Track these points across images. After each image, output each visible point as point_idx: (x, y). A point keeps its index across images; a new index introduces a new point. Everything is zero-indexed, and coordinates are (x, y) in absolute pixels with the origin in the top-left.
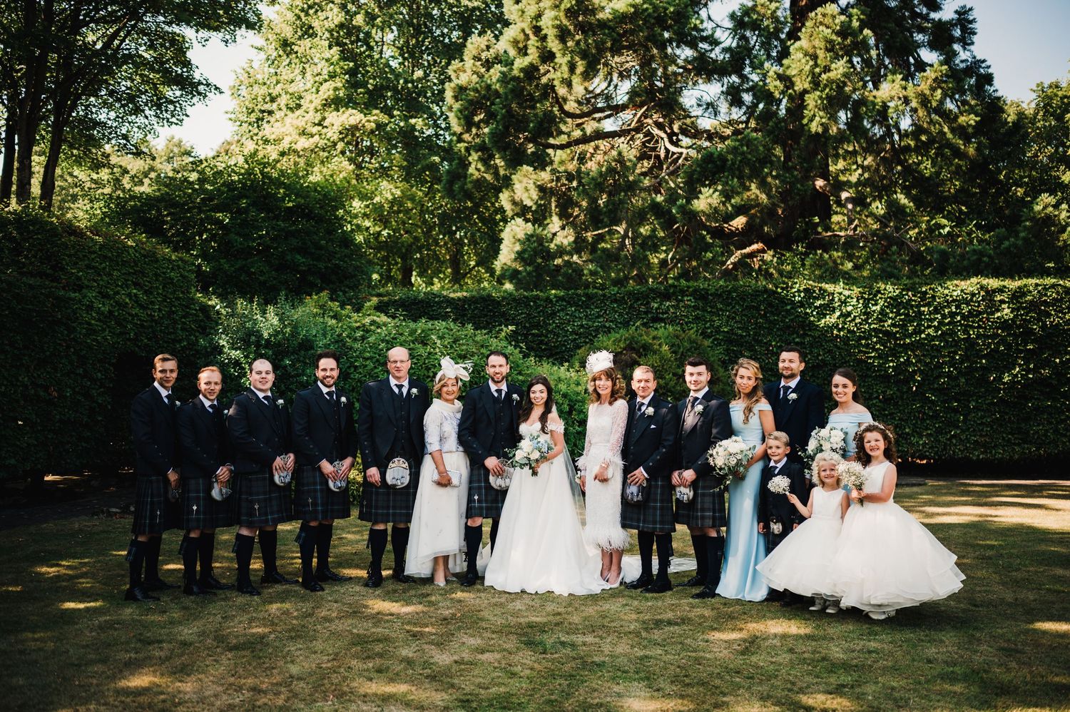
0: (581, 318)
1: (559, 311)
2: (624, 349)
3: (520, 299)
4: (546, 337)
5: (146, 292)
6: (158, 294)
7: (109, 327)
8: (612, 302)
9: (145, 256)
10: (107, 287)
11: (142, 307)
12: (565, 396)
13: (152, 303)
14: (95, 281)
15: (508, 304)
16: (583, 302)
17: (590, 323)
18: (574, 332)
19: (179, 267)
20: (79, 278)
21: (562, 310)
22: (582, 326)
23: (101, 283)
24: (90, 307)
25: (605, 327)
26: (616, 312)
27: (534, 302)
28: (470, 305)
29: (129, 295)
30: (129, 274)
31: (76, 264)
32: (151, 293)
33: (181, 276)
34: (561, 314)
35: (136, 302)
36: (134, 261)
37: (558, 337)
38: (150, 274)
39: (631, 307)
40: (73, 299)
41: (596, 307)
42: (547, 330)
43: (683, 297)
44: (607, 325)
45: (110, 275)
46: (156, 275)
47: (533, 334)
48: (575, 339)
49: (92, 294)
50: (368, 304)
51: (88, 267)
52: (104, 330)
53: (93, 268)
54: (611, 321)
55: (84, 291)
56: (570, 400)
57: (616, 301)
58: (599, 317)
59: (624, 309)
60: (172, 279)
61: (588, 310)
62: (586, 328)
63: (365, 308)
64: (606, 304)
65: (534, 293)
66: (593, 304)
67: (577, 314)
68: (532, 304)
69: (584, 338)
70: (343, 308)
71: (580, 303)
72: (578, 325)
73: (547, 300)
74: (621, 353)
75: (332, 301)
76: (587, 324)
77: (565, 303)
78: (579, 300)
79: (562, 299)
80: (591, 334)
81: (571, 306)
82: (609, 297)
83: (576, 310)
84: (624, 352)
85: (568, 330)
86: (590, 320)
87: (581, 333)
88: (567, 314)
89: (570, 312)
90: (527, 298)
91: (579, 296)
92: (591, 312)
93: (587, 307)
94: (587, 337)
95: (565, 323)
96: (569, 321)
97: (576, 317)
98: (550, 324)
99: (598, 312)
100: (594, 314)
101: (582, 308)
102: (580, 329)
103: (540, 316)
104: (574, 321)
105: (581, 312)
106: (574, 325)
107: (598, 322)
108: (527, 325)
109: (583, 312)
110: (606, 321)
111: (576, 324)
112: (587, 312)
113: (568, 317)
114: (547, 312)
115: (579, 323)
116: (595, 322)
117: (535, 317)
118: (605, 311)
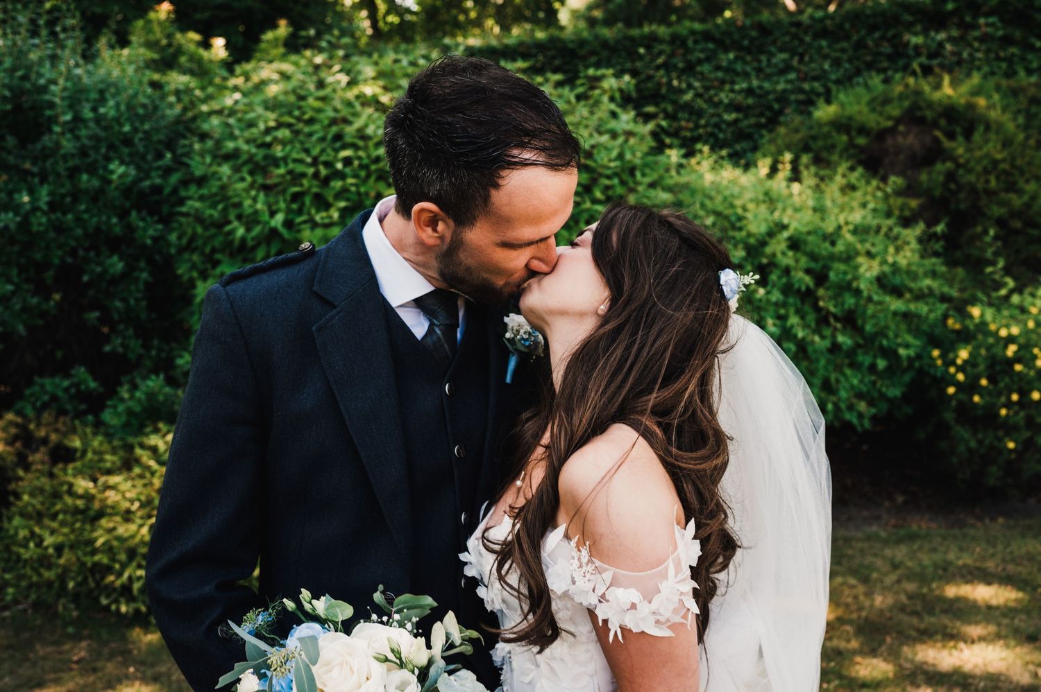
0: (748, 75)
1: (700, 62)
2: (898, 121)
3: (615, 42)
4: (675, 118)
8: (816, 36)
12: (795, 244)
15: (593, 53)
16: (752, 40)
17: (767, 85)
18: (733, 107)
21: (708, 59)
22: (750, 92)
25: (802, 91)
26: (825, 57)
27: (648, 47)
34: (706, 68)
37: (700, 117)
39: (860, 45)
41: (781, 50)
42: (677, 104)
43: (975, 17)
44: (806, 86)
48: (737, 120)
50: (269, 35)
54: (814, 80)
56: (813, 257)
57: (823, 33)
58: (787, 70)
59: (843, 50)
61: (764, 58)
62: (760, 96)
63: (263, 45)
64: (802, 41)
65: (646, 29)
66: (774, 42)
67: (739, 67)
68: (642, 51)
69: (755, 116)
70: (207, 45)
71: (746, 43)
72: (741, 91)
73: (676, 40)
74: (892, 131)
75: (184, 30)
76: (760, 87)
77: (711, 46)
78: (744, 37)
79: (707, 36)
80: (770, 108)
81: (726, 51)
82: (810, 27)
83: (737, 58)
84: (901, 128)
85: (721, 102)
86: (768, 77)
87: (749, 107)
88: (718, 68)
89: (724, 64)
90: (632, 39)
91: (743, 28)
92: (769, 60)
93: (762, 52)
94: (762, 115)
95: (713, 88)
96: (723, 82)
97: (737, 74)
98: (682, 92)
99: (785, 61)
100: (776, 64)
101: (750, 54)
102: (746, 98)
103: (662, 76)
104: (733, 82)
105: (746, 63)
106: (733, 90)
107: (786, 81)
108: (634, 95)
109: (751, 62)
110: (804, 79)
111: (737, 88)
112: (760, 61)
113: (720, 74)
114: (675, 66)
115: (744, 86)
116: (778, 82)
117: (650, 77)
118: (801, 58)
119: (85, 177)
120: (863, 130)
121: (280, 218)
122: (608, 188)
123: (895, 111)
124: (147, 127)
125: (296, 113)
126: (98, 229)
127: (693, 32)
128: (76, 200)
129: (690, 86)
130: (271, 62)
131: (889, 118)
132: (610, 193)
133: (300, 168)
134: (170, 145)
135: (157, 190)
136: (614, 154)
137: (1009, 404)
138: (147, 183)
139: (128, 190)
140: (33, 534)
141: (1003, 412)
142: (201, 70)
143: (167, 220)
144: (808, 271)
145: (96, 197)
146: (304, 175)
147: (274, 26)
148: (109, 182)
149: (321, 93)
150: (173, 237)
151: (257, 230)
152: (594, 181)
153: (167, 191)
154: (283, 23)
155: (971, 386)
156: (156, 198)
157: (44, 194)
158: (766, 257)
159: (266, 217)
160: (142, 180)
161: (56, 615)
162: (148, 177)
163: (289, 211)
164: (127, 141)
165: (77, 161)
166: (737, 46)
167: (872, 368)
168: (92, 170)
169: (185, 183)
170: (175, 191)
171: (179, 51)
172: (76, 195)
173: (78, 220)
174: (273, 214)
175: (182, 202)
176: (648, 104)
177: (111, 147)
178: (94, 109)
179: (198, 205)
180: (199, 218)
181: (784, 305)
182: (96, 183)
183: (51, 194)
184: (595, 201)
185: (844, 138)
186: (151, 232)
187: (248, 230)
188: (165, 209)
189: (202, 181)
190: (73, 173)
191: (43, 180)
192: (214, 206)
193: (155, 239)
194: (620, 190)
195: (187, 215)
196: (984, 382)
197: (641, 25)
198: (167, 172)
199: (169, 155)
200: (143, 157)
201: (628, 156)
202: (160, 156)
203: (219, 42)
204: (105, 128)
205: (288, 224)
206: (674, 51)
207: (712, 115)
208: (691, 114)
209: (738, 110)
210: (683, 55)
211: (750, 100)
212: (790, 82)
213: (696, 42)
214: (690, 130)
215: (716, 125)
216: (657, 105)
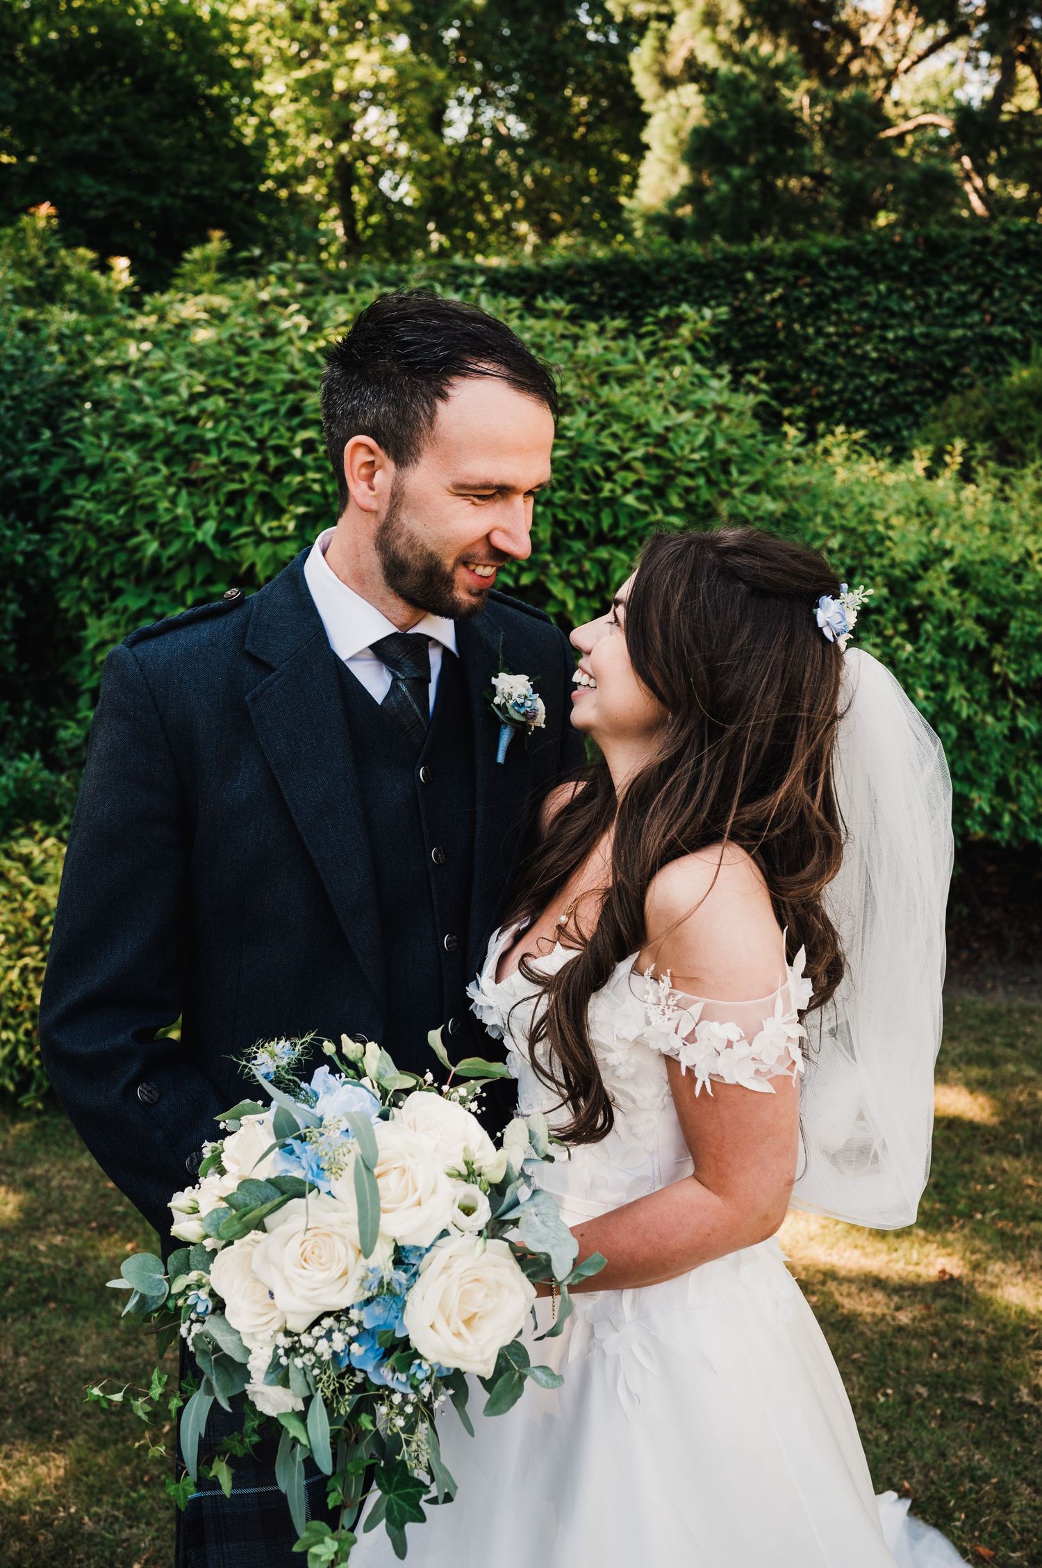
0: (906, 316)
1: (836, 296)
3: (709, 265)
4: (796, 379)
8: (1009, 261)
12: (961, 578)
15: (675, 280)
16: (915, 263)
17: (937, 331)
18: (884, 364)
21: (848, 292)
22: (910, 341)
25: (987, 341)
26: (1026, 291)
27: (758, 271)
34: (845, 305)
37: (834, 378)
41: (958, 280)
42: (799, 358)
44: (995, 332)
48: (889, 383)
50: (196, 253)
54: (1006, 322)
56: (988, 598)
57: (1022, 255)
58: (966, 309)
61: (932, 291)
62: (924, 348)
63: (187, 267)
64: (989, 267)
65: (756, 245)
66: (947, 268)
67: (893, 304)
68: (750, 276)
69: (915, 377)
70: (106, 269)
71: (905, 268)
72: (897, 339)
73: (800, 261)
75: (71, 245)
76: (926, 336)
77: (853, 272)
78: (903, 259)
79: (846, 257)
80: (940, 366)
81: (876, 281)
82: (1002, 245)
83: (890, 291)
85: (865, 356)
86: (936, 321)
87: (907, 364)
88: (864, 306)
89: (872, 299)
90: (736, 259)
91: (902, 245)
92: (940, 294)
93: (929, 283)
94: (927, 376)
95: (854, 335)
96: (869, 327)
97: (892, 315)
98: (808, 340)
99: (962, 295)
100: (950, 300)
101: (911, 285)
102: (903, 350)
103: (778, 316)
104: (885, 327)
105: (904, 298)
106: (884, 339)
107: (964, 326)
108: (736, 344)
109: (912, 298)
110: (992, 323)
111: (890, 335)
112: (926, 296)
113: (865, 315)
114: (799, 300)
115: (901, 333)
116: (952, 326)
117: (761, 318)
118: (988, 292)
121: (210, 527)
122: (688, 490)
124: (16, 390)
125: (235, 373)
127: (826, 251)
129: (819, 332)
130: (197, 293)
132: (692, 498)
133: (239, 456)
134: (50, 417)
135: (30, 483)
136: (701, 439)
138: (18, 473)
142: (95, 305)
143: (45, 528)
144: (979, 620)
146: (244, 466)
147: (206, 240)
149: (270, 345)
150: (54, 553)
151: (175, 547)
152: (669, 479)
153: (45, 486)
154: (217, 234)
156: (30, 495)
158: (919, 597)
159: (189, 527)
160: (9, 468)
162: (18, 463)
163: (223, 518)
166: (891, 273)
169: (71, 474)
170: (56, 486)
171: (65, 275)
174: (199, 522)
175: (67, 502)
176: (758, 357)
179: (90, 506)
180: (91, 527)
181: (943, 668)
184: (669, 511)
186: (22, 545)
187: (163, 545)
188: (42, 513)
189: (95, 472)
192: (113, 509)
193: (28, 556)
194: (706, 494)
195: (75, 521)
197: (748, 240)
198: (45, 458)
199: (47, 434)
200: (11, 435)
201: (720, 444)
202: (34, 435)
203: (121, 264)
205: (222, 537)
206: (797, 278)
207: (852, 376)
208: (820, 373)
209: (892, 368)
210: (811, 285)
211: (910, 354)
212: (971, 327)
213: (831, 265)
214: (819, 396)
215: (857, 390)
216: (770, 359)
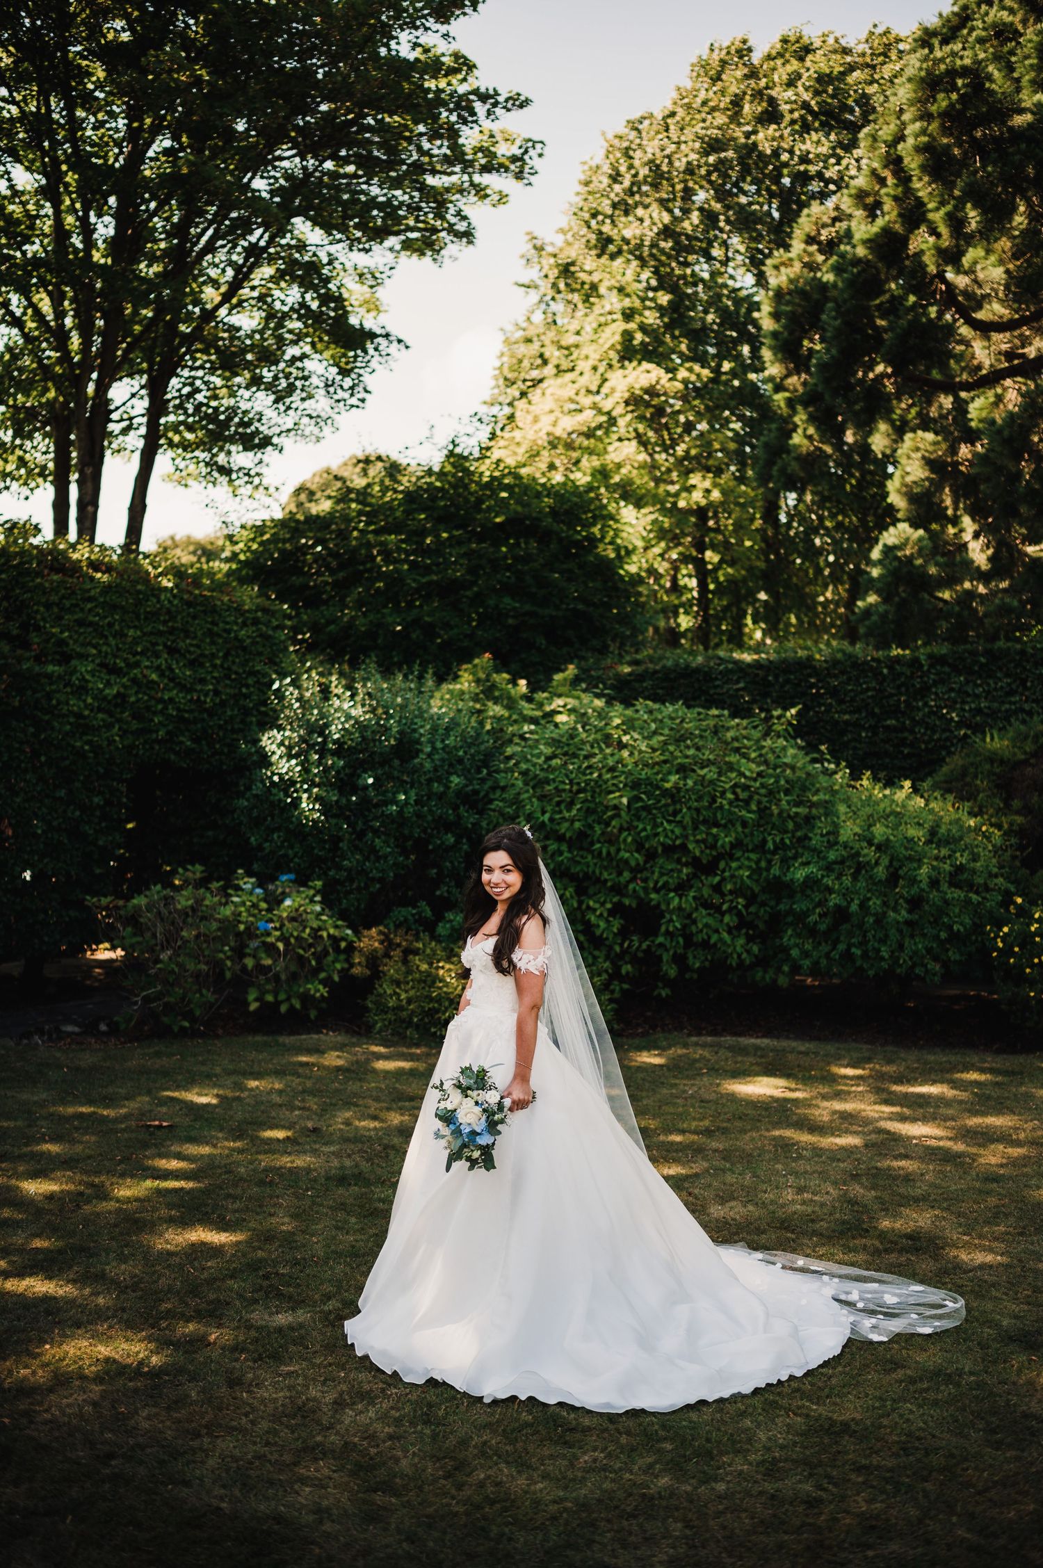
0: (977, 696)
1: (935, 683)
2: (1031, 755)
4: (912, 732)
5: (192, 664)
6: (214, 666)
7: (119, 721)
9: (189, 604)
10: (116, 657)
11: (183, 687)
13: (202, 681)
14: (95, 647)
15: (843, 673)
16: (982, 665)
17: (995, 705)
19: (256, 622)
20: (62, 642)
21: (942, 681)
23: (104, 648)
24: (82, 689)
27: (891, 668)
28: (776, 677)
29: (158, 668)
30: (161, 633)
31: (60, 618)
32: (202, 665)
33: (261, 635)
34: (941, 689)
35: (171, 680)
36: (169, 612)
37: (934, 732)
38: (199, 634)
40: (49, 676)
41: (1007, 676)
42: (913, 719)
44: (1027, 707)
45: (121, 635)
46: (210, 633)
47: (887, 728)
49: (85, 668)
50: (558, 677)
51: (81, 623)
52: (109, 726)
53: (91, 624)
54: (1034, 701)
55: (74, 662)
58: (1011, 693)
60: (241, 641)
61: (991, 682)
63: (555, 683)
64: (1025, 669)
66: (1000, 669)
67: (969, 689)
70: (515, 684)
71: (976, 668)
74: (1025, 763)
75: (498, 672)
76: (989, 708)
77: (947, 669)
82: (1032, 655)
83: (967, 682)
84: (1032, 761)
86: (994, 699)
88: (952, 690)
89: (957, 686)
92: (996, 684)
93: (990, 677)
95: (946, 707)
96: (956, 702)
97: (968, 695)
98: (919, 709)
99: (1009, 684)
100: (1002, 687)
101: (980, 677)
102: (974, 716)
103: (901, 694)
104: (963, 702)
105: (977, 686)
106: (964, 710)
107: (1011, 703)
108: (877, 710)
109: (980, 685)
110: (1026, 701)
111: (967, 708)
112: (988, 685)
113: (953, 695)
114: (913, 685)
115: (973, 706)
116: (1003, 703)
117: (892, 695)
118: (1023, 682)
119: (436, 785)
120: (1002, 762)
121: (547, 816)
123: (1029, 747)
124: (472, 752)
126: (440, 817)
128: (429, 798)
129: (925, 705)
130: (559, 696)
131: (1025, 753)
133: (561, 787)
134: (485, 763)
135: (476, 792)
137: (1032, 966)
138: (471, 789)
139: (459, 793)
140: (395, 993)
141: (1028, 970)
142: (511, 704)
143: (481, 812)
145: (441, 796)
146: (564, 790)
147: (565, 669)
148: (449, 788)
153: (482, 794)
154: (571, 666)
155: (1007, 952)
156: (475, 798)
157: (413, 793)
159: (539, 815)
160: (467, 786)
161: (405, 1037)
162: (471, 783)
163: (554, 812)
164: (460, 761)
165: (431, 775)
167: (937, 937)
168: (439, 780)
169: (494, 789)
170: (487, 795)
171: (495, 687)
172: (430, 796)
173: (430, 811)
174: (544, 813)
175: (491, 801)
176: (891, 718)
177: (451, 765)
178: (443, 741)
179: (501, 804)
182: (442, 789)
183: (417, 795)
185: (988, 767)
186: (471, 820)
188: (480, 806)
189: (504, 789)
190: (430, 781)
191: (412, 787)
192: (510, 806)
193: (474, 824)
195: (494, 810)
196: (1016, 949)
198: (483, 780)
199: (485, 771)
200: (469, 771)
202: (479, 771)
203: (523, 682)
204: (448, 753)
205: (551, 820)
206: (913, 673)
207: (944, 731)
208: (926, 729)
209: (968, 727)
210: (921, 677)
211: (978, 718)
212: (1014, 703)
213: (931, 666)
214: (924, 742)
215: (947, 739)
216: (897, 720)
